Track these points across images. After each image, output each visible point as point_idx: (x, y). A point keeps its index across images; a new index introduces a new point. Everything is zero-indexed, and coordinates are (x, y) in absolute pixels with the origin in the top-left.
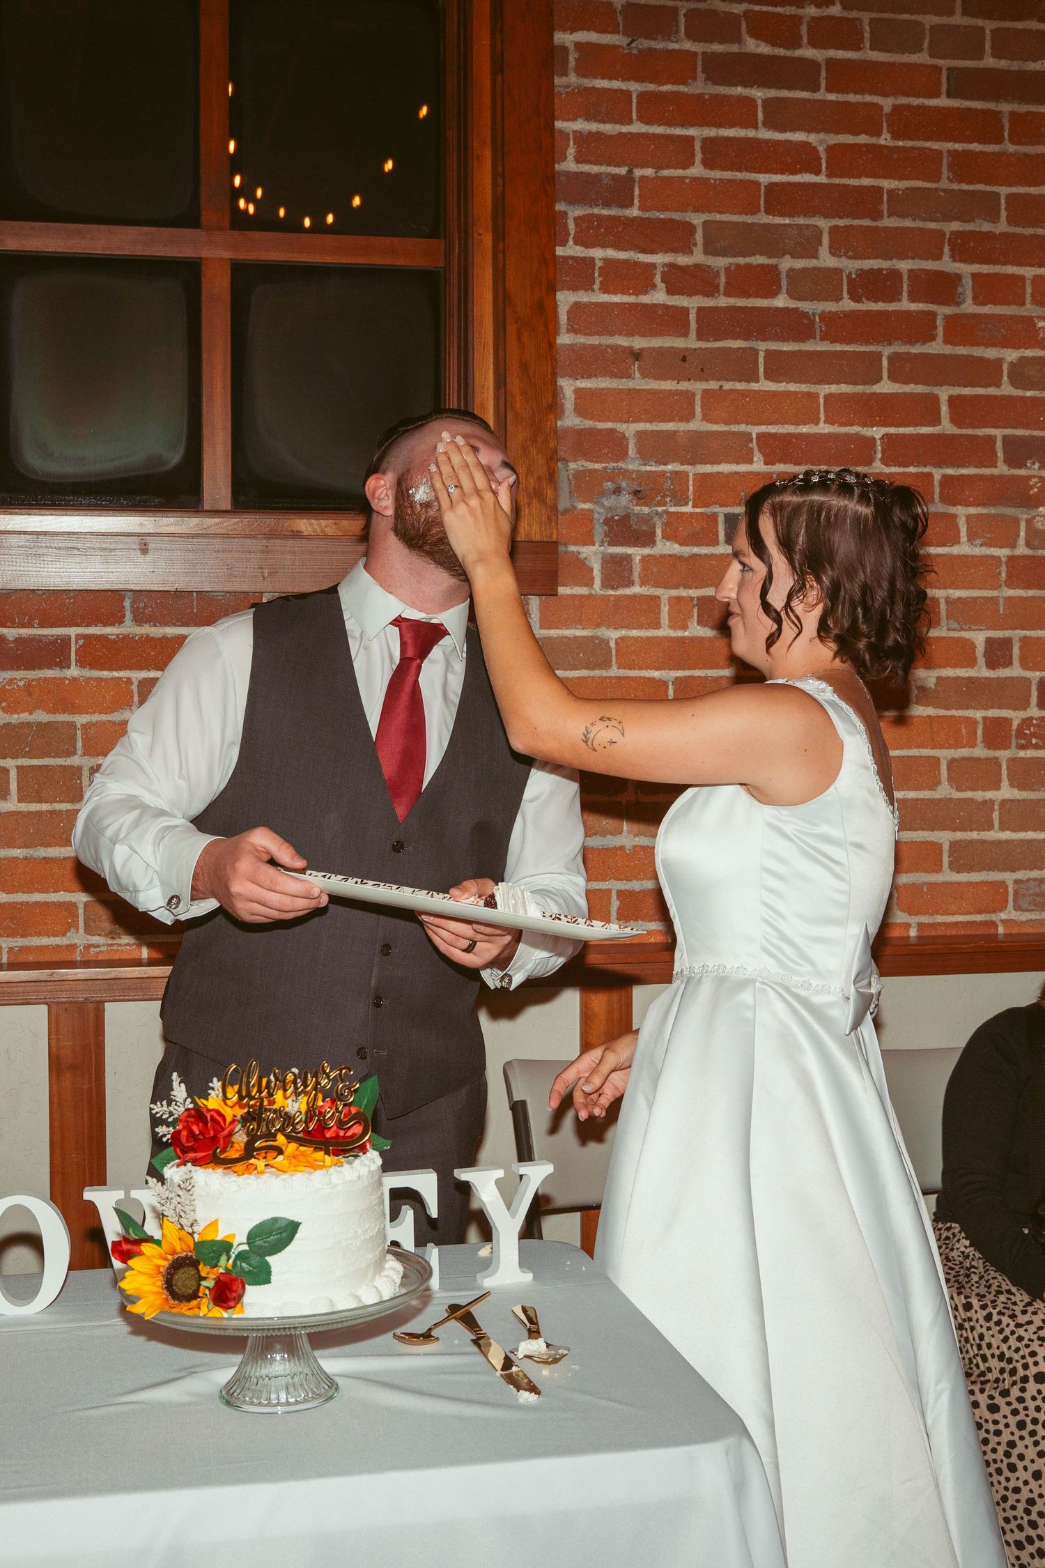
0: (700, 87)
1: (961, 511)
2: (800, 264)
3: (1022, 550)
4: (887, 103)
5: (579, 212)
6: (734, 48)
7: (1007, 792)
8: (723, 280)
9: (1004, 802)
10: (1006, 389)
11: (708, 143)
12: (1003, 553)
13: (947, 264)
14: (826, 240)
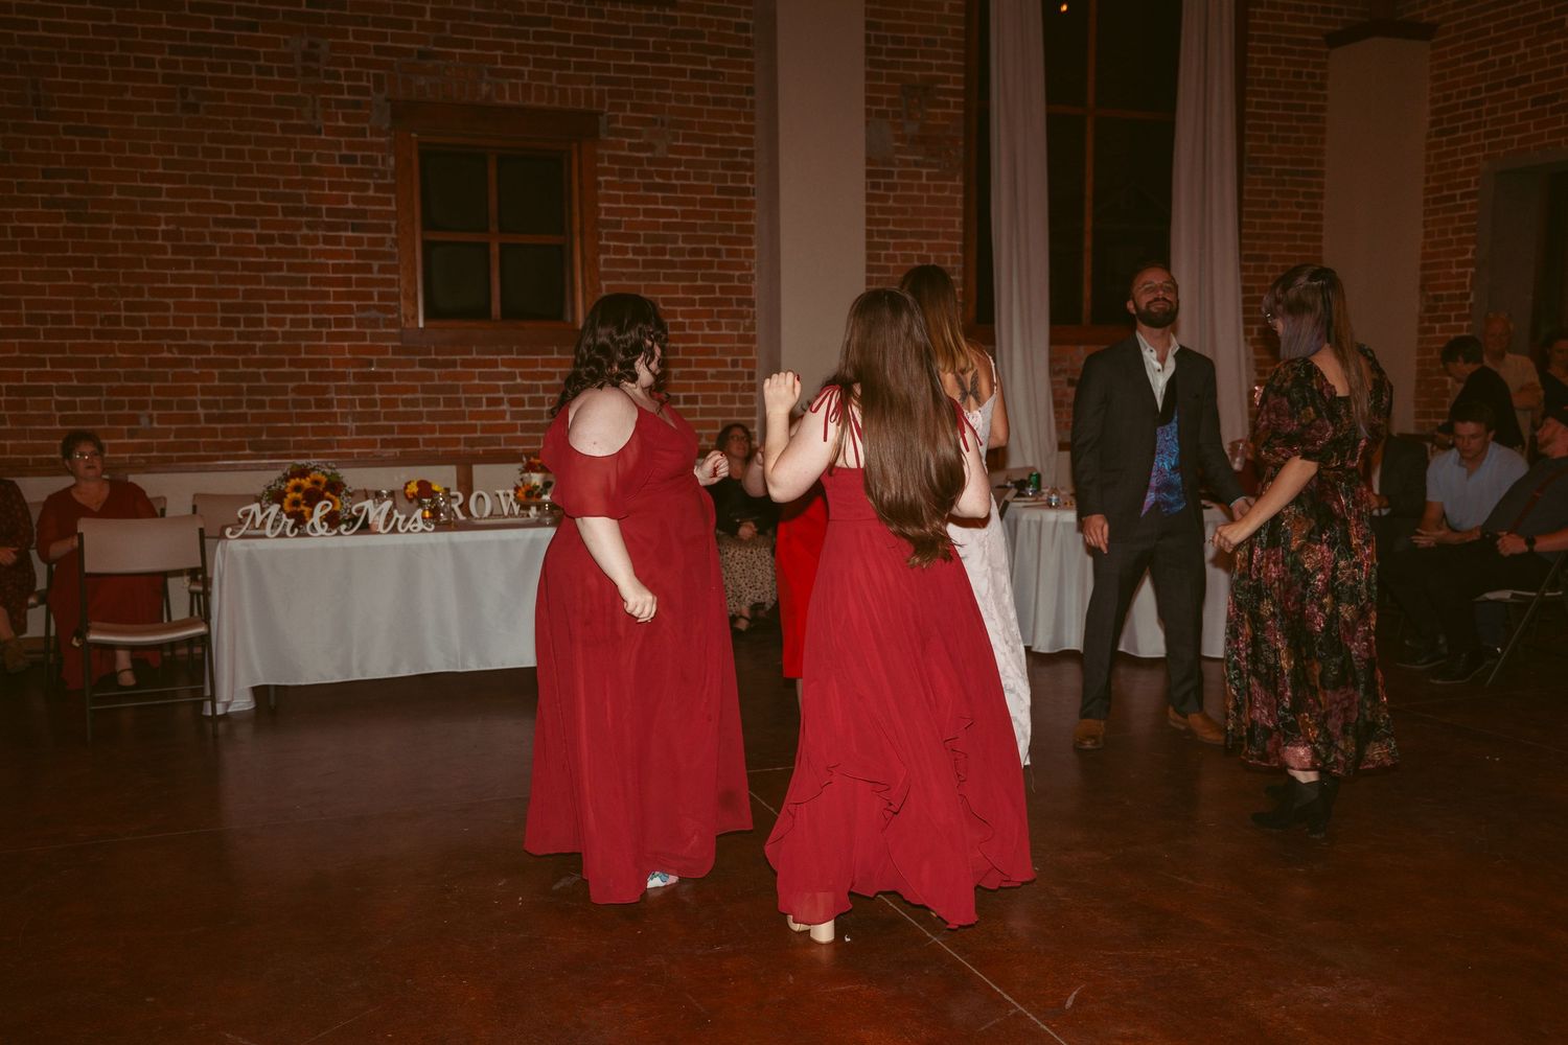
0: (642, 193)
1: (723, 321)
2: (673, 246)
3: (741, 332)
4: (698, 197)
5: (605, 231)
6: (651, 181)
7: (738, 405)
8: (649, 251)
9: (739, 409)
10: (736, 283)
11: (645, 210)
12: (736, 333)
13: (718, 246)
14: (680, 238)
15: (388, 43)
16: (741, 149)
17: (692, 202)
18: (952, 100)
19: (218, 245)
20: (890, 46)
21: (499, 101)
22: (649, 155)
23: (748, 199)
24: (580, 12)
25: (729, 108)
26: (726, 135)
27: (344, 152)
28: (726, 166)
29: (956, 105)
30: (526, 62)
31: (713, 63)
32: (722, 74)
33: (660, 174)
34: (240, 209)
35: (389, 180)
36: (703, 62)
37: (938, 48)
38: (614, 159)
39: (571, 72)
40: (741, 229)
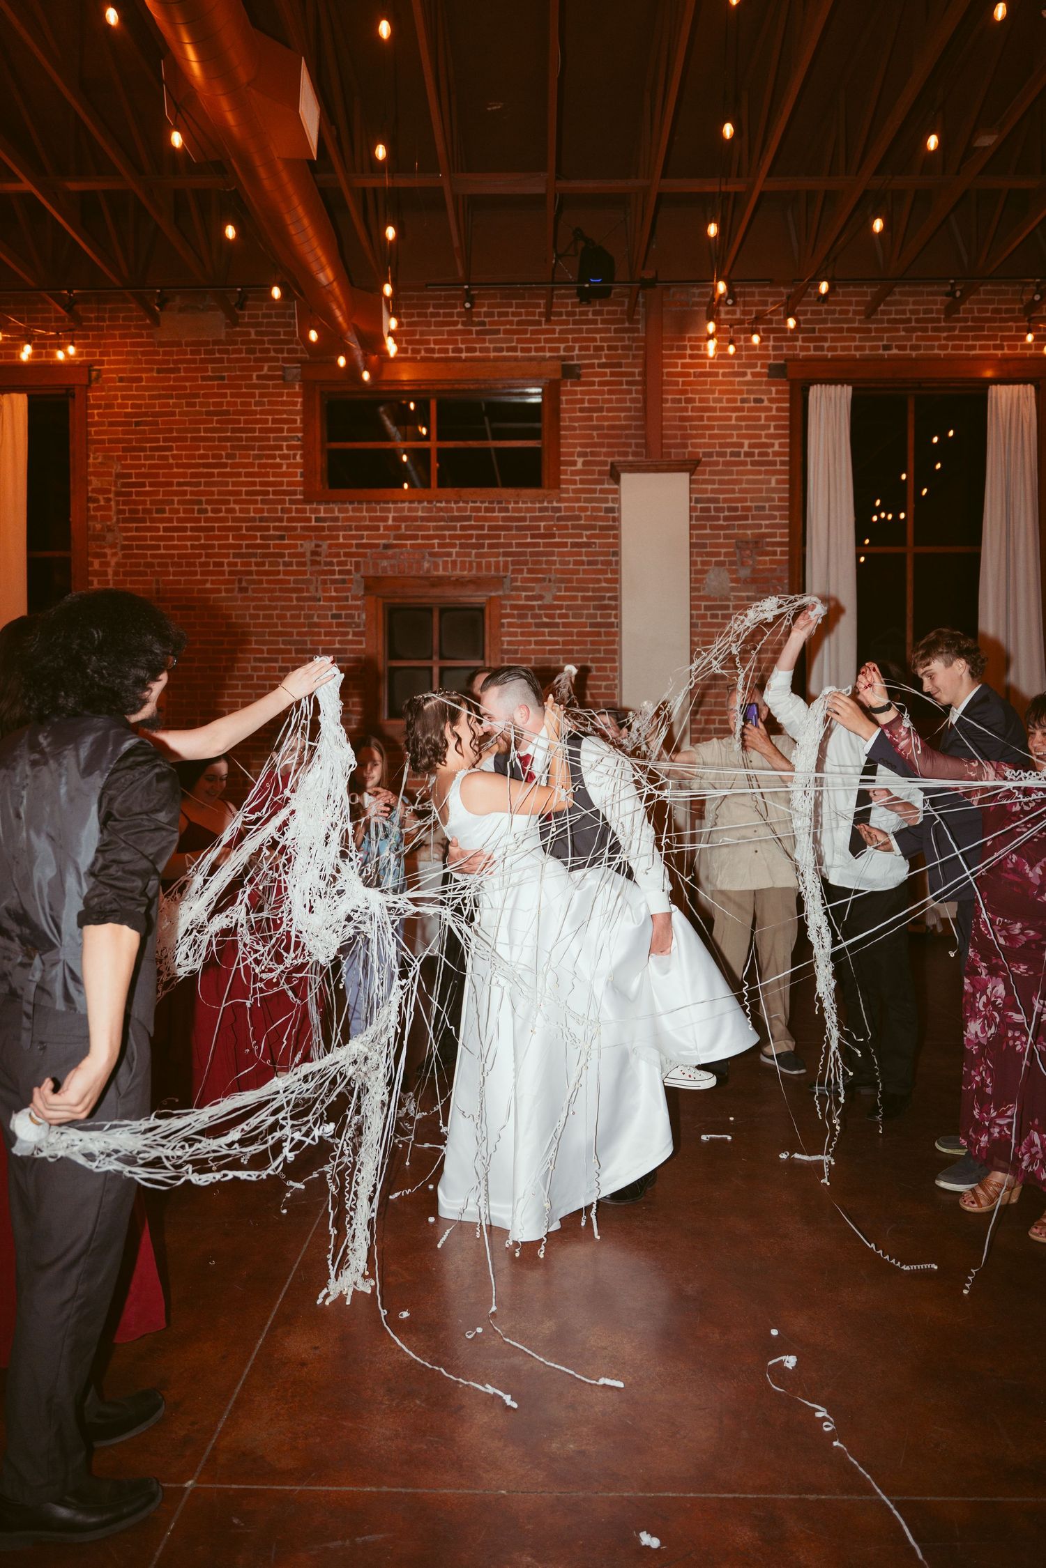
0: (534, 629)
4: (575, 630)
6: (541, 621)
10: (603, 691)
15: (364, 541)
16: (608, 595)
17: (571, 634)
18: (779, 549)
19: (255, 674)
20: (726, 513)
21: (436, 573)
22: (539, 602)
23: (613, 630)
24: (493, 510)
25: (599, 567)
26: (596, 586)
27: (334, 612)
28: (596, 608)
29: (782, 553)
30: (453, 546)
31: (588, 537)
32: (595, 543)
33: (547, 616)
34: (269, 651)
35: (361, 629)
36: (580, 536)
37: (767, 512)
38: (513, 607)
39: (486, 550)
40: (606, 651)
